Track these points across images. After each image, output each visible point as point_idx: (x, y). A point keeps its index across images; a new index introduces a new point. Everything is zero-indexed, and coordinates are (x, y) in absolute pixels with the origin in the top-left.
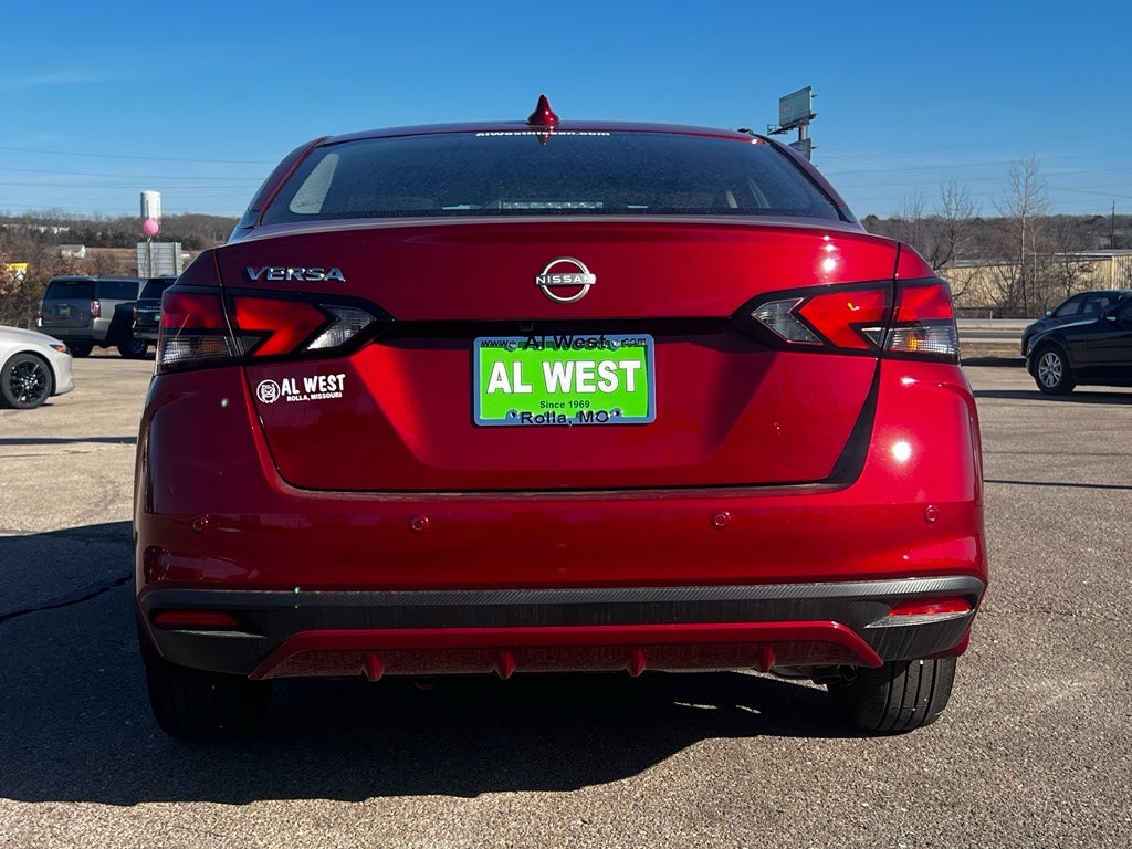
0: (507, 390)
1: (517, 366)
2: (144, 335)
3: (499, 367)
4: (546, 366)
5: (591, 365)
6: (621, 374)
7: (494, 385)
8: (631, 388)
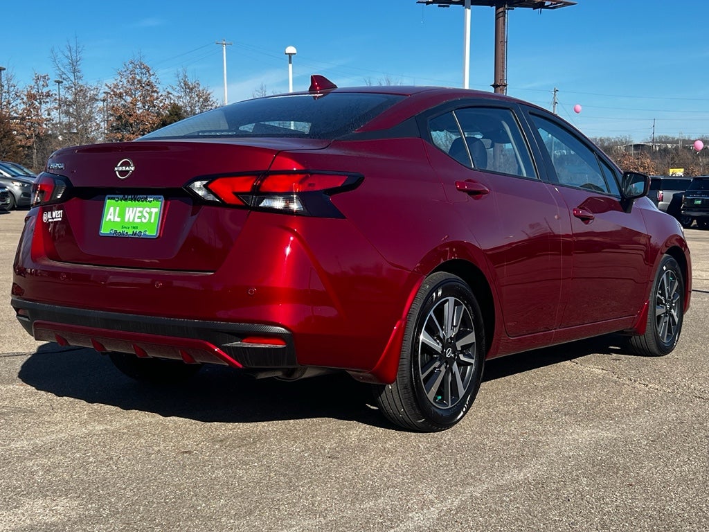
0: (112, 220)
1: (118, 208)
2: (688, 213)
3: (112, 209)
4: (127, 209)
5: (141, 209)
6: (150, 214)
7: (109, 217)
8: (152, 221)
